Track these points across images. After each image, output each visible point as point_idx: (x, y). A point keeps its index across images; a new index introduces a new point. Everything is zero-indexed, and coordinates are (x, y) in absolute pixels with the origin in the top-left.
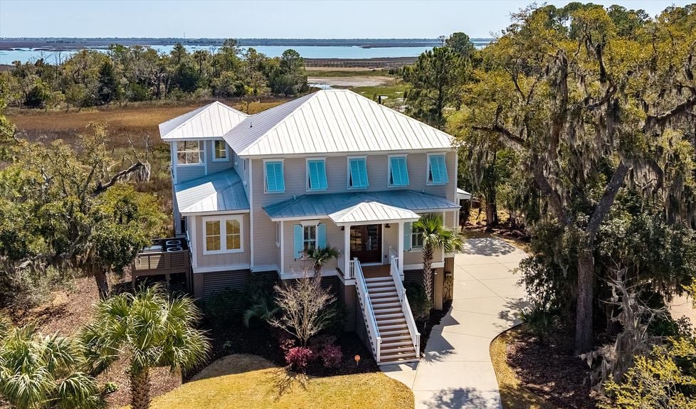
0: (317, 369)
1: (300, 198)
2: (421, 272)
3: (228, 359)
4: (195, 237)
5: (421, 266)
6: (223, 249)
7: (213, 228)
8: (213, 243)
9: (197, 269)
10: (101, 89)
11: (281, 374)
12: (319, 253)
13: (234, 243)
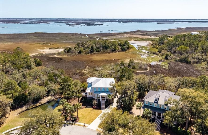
0: (96, 109)
1: (97, 91)
2: (108, 100)
3: (89, 106)
4: (88, 94)
5: (108, 99)
6: (90, 95)
7: (89, 93)
8: (89, 95)
9: (88, 97)
10: (91, 50)
11: (92, 109)
12: (98, 97)
13: (91, 95)
